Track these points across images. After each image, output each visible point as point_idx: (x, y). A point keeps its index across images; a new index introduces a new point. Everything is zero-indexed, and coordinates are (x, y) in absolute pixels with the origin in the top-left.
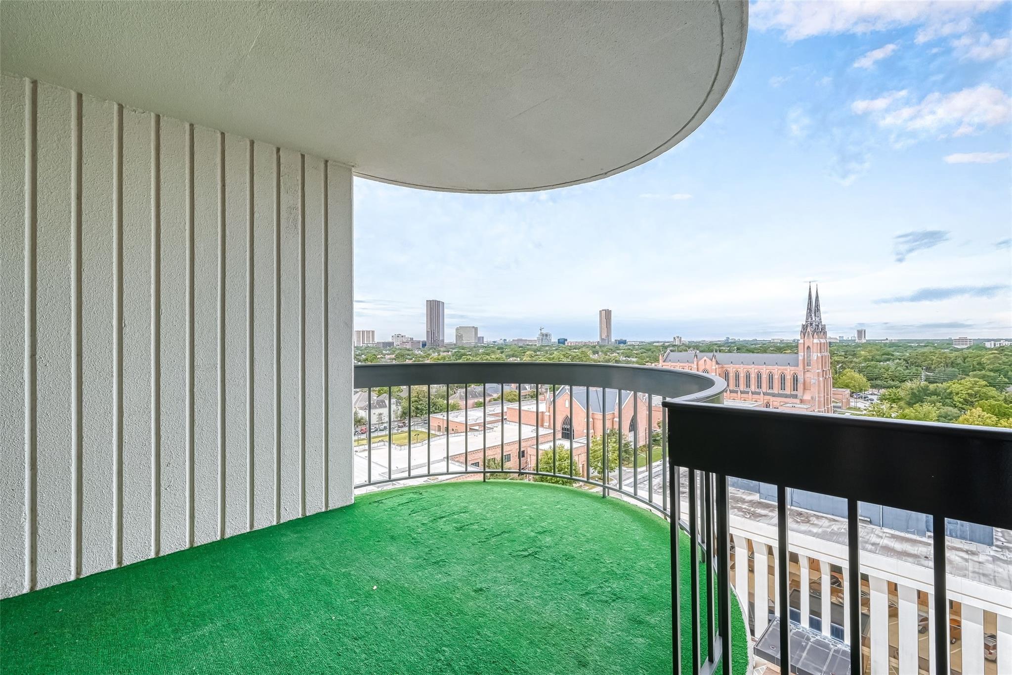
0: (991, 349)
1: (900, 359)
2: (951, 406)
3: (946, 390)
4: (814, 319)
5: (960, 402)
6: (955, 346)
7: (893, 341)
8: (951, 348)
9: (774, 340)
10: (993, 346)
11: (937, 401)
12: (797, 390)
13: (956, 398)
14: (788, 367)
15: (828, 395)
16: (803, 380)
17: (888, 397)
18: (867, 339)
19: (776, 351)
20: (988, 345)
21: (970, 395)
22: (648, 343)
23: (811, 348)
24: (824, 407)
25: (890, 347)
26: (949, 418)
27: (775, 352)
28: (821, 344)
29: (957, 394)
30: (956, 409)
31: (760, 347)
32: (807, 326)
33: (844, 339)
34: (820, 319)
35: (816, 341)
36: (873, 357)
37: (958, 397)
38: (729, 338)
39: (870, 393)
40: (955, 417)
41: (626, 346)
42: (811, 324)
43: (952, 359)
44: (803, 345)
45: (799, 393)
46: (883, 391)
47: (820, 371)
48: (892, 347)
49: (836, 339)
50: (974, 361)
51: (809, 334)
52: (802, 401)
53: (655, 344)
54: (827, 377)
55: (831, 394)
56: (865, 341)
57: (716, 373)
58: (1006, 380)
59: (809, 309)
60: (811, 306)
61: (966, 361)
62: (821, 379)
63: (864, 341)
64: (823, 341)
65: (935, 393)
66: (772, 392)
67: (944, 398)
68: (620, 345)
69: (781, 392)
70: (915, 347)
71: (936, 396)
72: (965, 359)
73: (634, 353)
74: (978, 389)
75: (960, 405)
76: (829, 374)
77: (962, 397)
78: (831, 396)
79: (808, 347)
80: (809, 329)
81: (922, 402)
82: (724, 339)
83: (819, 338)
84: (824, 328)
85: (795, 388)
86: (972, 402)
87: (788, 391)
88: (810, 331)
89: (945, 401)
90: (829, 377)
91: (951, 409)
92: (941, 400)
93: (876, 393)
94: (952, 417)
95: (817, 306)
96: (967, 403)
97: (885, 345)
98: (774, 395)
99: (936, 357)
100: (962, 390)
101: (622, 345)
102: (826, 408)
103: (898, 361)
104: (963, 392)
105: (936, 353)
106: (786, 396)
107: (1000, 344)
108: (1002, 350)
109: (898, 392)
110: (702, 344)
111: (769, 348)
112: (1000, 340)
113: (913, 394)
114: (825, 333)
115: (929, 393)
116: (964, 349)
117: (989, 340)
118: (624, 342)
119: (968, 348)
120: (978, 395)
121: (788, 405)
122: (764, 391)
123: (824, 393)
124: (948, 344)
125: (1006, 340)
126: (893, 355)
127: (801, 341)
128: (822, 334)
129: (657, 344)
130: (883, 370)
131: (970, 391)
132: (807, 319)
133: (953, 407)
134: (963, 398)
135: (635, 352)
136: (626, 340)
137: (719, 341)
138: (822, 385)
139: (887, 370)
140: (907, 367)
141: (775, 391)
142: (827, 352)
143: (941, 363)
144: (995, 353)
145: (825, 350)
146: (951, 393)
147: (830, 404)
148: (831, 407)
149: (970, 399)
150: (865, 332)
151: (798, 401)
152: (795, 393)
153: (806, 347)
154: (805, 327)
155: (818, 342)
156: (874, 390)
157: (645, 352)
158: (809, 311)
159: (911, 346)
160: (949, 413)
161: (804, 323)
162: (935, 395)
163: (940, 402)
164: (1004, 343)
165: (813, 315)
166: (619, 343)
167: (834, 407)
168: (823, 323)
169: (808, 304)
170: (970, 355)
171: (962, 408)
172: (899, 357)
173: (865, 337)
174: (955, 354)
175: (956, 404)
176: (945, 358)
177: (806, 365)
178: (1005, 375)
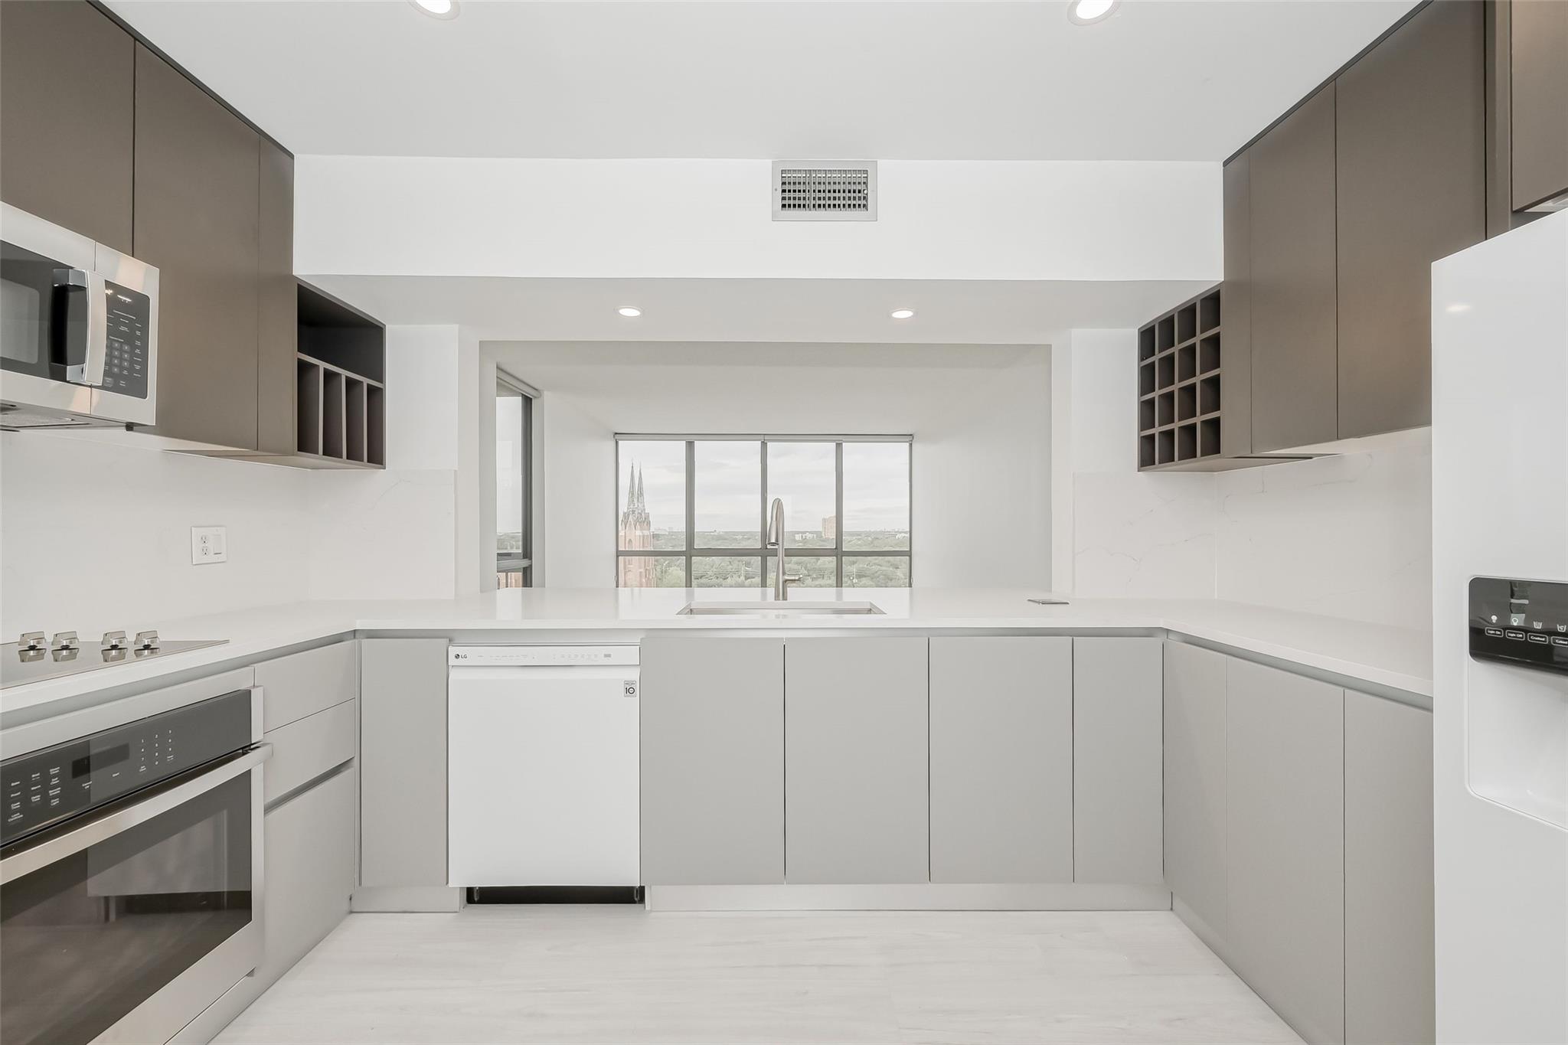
4: (636, 506)
7: (721, 533)
20: (797, 537)
23: (633, 541)
28: (644, 536)
32: (629, 515)
34: (644, 506)
35: (638, 533)
42: (633, 512)
44: (623, 538)
47: (642, 570)
49: (665, 530)
51: (631, 525)
54: (651, 577)
59: (632, 493)
60: (633, 489)
62: (644, 580)
64: (646, 533)
76: (653, 574)
79: (630, 541)
80: (631, 519)
83: (641, 529)
84: (647, 516)
95: (641, 489)
112: (805, 532)
114: (649, 523)
117: (798, 533)
125: (810, 532)
128: (645, 524)
130: (707, 567)
132: (629, 505)
139: (712, 567)
140: (730, 562)
145: (648, 545)
153: (627, 540)
155: (641, 534)
158: (630, 495)
159: (736, 539)
161: (626, 511)
164: (809, 536)
165: (636, 500)
168: (646, 511)
169: (631, 486)
177: (627, 563)
178: (806, 568)
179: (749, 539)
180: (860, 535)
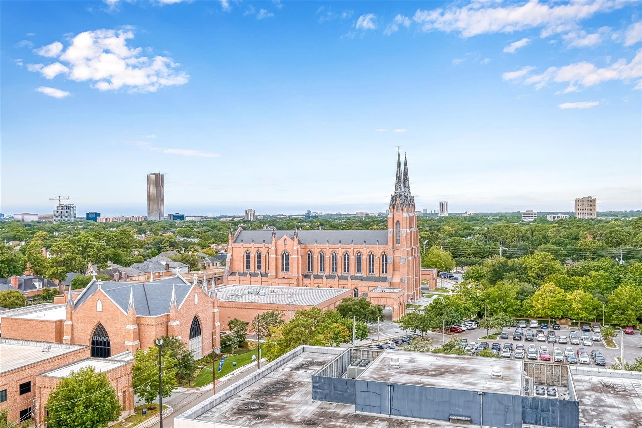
0: (552, 223)
1: (479, 234)
2: (525, 281)
3: (521, 265)
4: (403, 190)
5: (533, 277)
6: (524, 220)
7: (472, 215)
8: (521, 222)
9: (358, 213)
10: (552, 220)
11: (515, 277)
12: (386, 272)
13: (530, 273)
14: (377, 245)
15: (416, 276)
16: (392, 261)
17: (471, 275)
18: (449, 212)
19: (362, 227)
20: (549, 218)
21: (541, 269)
22: (214, 218)
23: (401, 222)
24: (413, 290)
25: (469, 221)
26: (525, 294)
27: (360, 228)
28: (410, 217)
29: (531, 268)
30: (531, 284)
31: (345, 222)
32: (396, 198)
33: (428, 212)
34: (409, 190)
35: (405, 215)
36: (456, 231)
37: (532, 272)
38: (309, 211)
39: (455, 271)
40: (530, 293)
41: (184, 222)
42: (400, 196)
43: (523, 233)
44: (391, 219)
45: (389, 275)
46: (466, 269)
47: (409, 249)
48: (472, 221)
50: (540, 234)
51: (398, 207)
52: (391, 285)
53: (222, 219)
54: (416, 256)
55: (419, 275)
56: (447, 215)
57: (298, 255)
58: (566, 253)
59: (398, 178)
60: (400, 175)
61: (534, 234)
62: (410, 258)
64: (412, 214)
65: (513, 269)
66: (360, 275)
67: (520, 273)
68: (175, 221)
69: (370, 275)
70: (491, 221)
71: (513, 272)
72: (533, 233)
73: (195, 232)
74: (547, 262)
75: (534, 281)
76: (418, 253)
78: (419, 277)
79: (398, 222)
80: (398, 202)
81: (502, 279)
82: (304, 213)
83: (407, 211)
84: (412, 199)
85: (384, 271)
86: (543, 277)
87: (377, 273)
88: (399, 203)
89: (521, 277)
90: (418, 256)
91: (526, 284)
92: (518, 276)
93: (460, 271)
94: (527, 293)
95: (406, 174)
96: (539, 277)
97: (465, 218)
98: (362, 279)
99: (510, 231)
100: (534, 265)
101: (178, 221)
102: (415, 291)
103: (478, 235)
104: (535, 266)
105: (509, 227)
106: (375, 280)
107: (558, 217)
108: (561, 223)
109: (480, 270)
110: (280, 219)
111: (354, 223)
112: (558, 213)
113: (494, 270)
114: (414, 206)
115: (508, 269)
116: (531, 222)
117: (549, 214)
118: (182, 217)
119: (534, 221)
120: (547, 270)
121: (378, 290)
122: (352, 274)
123: (413, 274)
124: (518, 217)
125: (562, 213)
126: (473, 230)
127: (390, 215)
128: (411, 206)
129: (225, 220)
130: (466, 246)
131: (541, 265)
132: (396, 189)
133: (527, 282)
134: (535, 273)
135: (196, 230)
136: (183, 215)
137: (299, 215)
138: (411, 265)
139: (470, 246)
140: (486, 241)
141: (364, 274)
142: (415, 227)
143: (514, 237)
144: (556, 227)
145: (413, 225)
146: (526, 268)
147: (419, 286)
148: (420, 288)
149: (541, 273)
150: (447, 204)
151: (387, 284)
152: (384, 275)
153: (395, 221)
154: (394, 199)
155: (408, 216)
156: (458, 268)
157: (209, 231)
158: (398, 180)
159: (487, 220)
160: (525, 289)
161: (393, 194)
162: (512, 270)
163: (517, 278)
164: (562, 216)
165: (402, 185)
166: (174, 219)
167: (423, 289)
168: (412, 195)
169: (397, 172)
170: (536, 229)
171: (535, 283)
172: (479, 232)
173: (447, 211)
174: (524, 228)
175: (530, 279)
176: (517, 231)
177: (395, 243)
178: (565, 248)
179: (500, 220)
180: (617, 216)
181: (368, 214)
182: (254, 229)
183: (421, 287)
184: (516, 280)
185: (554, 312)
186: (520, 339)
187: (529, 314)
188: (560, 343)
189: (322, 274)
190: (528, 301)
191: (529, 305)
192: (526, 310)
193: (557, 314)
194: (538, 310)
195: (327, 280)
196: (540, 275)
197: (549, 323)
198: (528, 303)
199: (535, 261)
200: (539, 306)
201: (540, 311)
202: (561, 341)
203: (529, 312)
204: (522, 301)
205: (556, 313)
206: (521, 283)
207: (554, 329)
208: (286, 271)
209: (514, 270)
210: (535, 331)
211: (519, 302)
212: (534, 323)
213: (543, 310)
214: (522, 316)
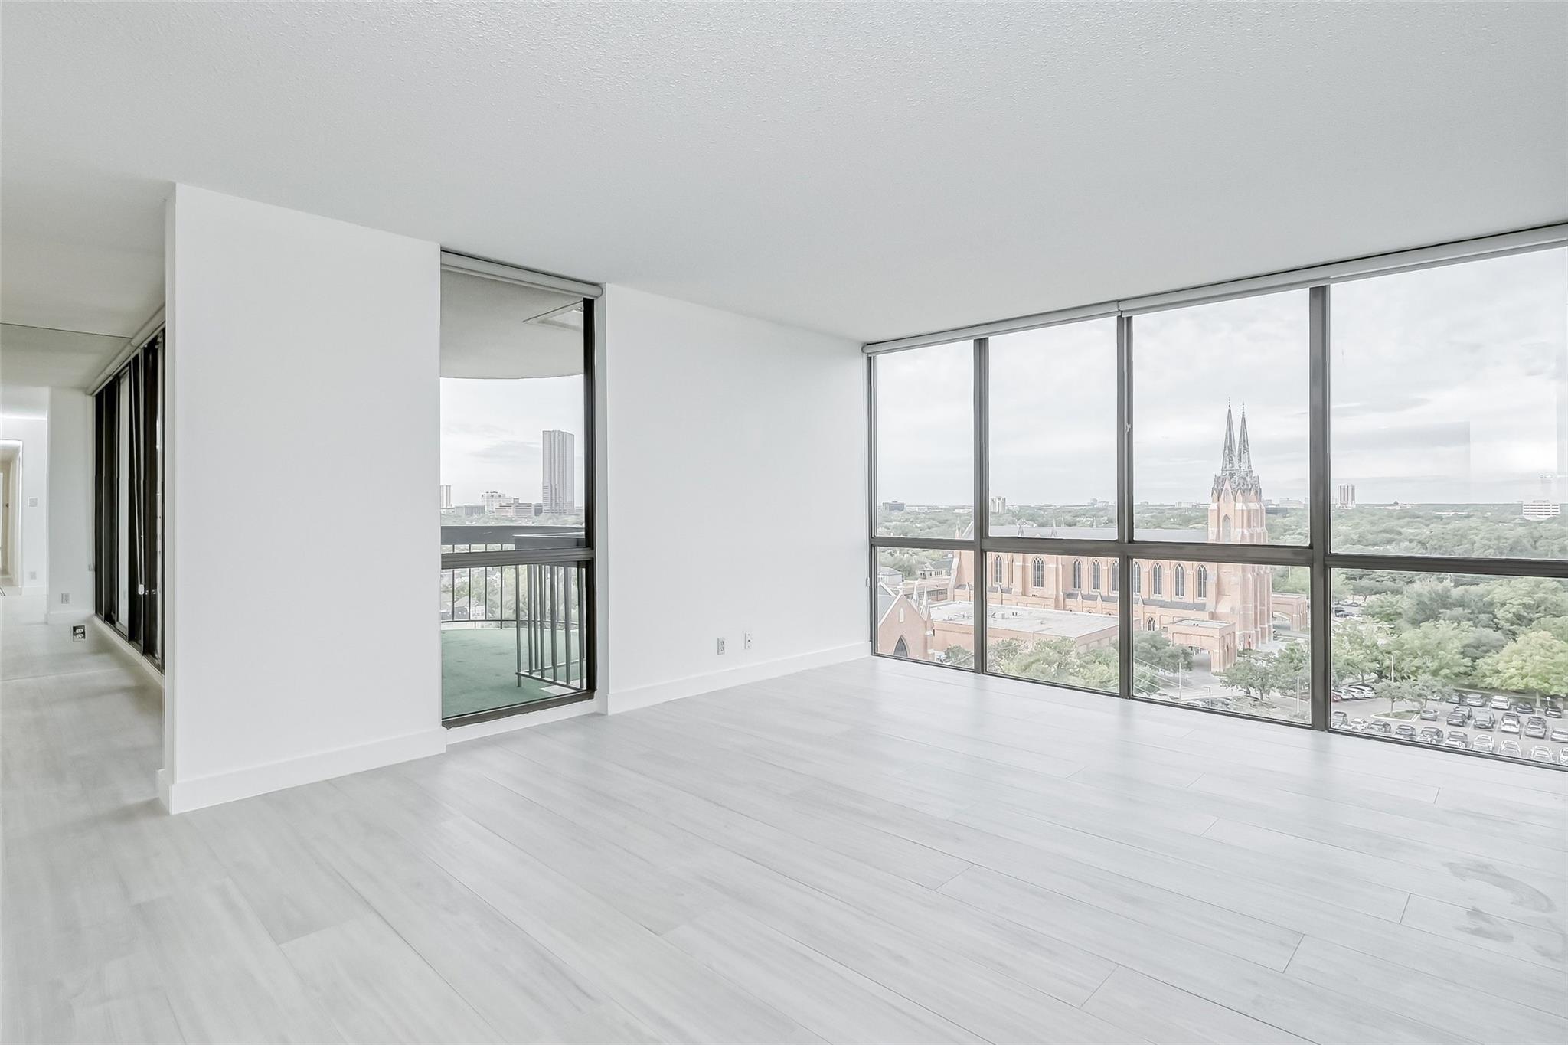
1: (1411, 541)
2: (1488, 626)
3: (1482, 596)
4: (1236, 466)
5: (1507, 620)
6: (1527, 517)
7: (1408, 507)
8: (1516, 521)
11: (1464, 618)
12: (1205, 596)
13: (1499, 613)
15: (1262, 604)
16: (1215, 578)
17: (1377, 610)
18: (1357, 502)
19: (1181, 525)
21: (1527, 607)
22: (945, 509)
23: (1232, 519)
24: (1256, 627)
25: (1399, 519)
26: (1484, 648)
27: (1178, 526)
28: (1249, 511)
29: (1503, 604)
30: (1499, 632)
31: (1152, 517)
32: (1224, 480)
34: (1250, 467)
35: (1239, 506)
37: (1505, 611)
38: (1095, 500)
39: (1350, 602)
40: (1495, 647)
41: (903, 515)
42: (1232, 476)
43: (1510, 542)
44: (1215, 512)
45: (1209, 600)
46: (1373, 599)
48: (1404, 518)
51: (1227, 494)
52: (1213, 616)
53: (957, 511)
54: (1262, 573)
55: (1268, 604)
56: (1354, 506)
57: (1057, 564)
59: (1229, 448)
60: (1230, 442)
61: (1538, 544)
62: (1250, 576)
63: (1351, 506)
64: (1253, 506)
65: (1461, 603)
66: (1159, 599)
67: (1476, 612)
68: (893, 512)
69: (1176, 599)
70: (1447, 518)
71: (1461, 609)
73: (916, 527)
74: (1542, 595)
75: (1507, 626)
77: (1511, 611)
78: (1268, 609)
79: (1226, 517)
80: (1227, 485)
81: (1437, 619)
82: (1086, 502)
83: (1246, 501)
84: (1255, 483)
85: (1202, 593)
86: (1531, 620)
87: (1188, 597)
88: (1229, 488)
89: (1477, 618)
90: (1265, 573)
91: (1489, 631)
92: (1471, 616)
93: (1359, 603)
94: (1489, 648)
95: (1244, 442)
96: (1521, 621)
97: (1390, 515)
98: (1163, 605)
99: (1480, 536)
100: (1511, 598)
101: (895, 513)
102: (1259, 629)
103: (1407, 543)
105: (1480, 530)
106: (1186, 607)
109: (1397, 602)
110: (1045, 511)
111: (1169, 518)
113: (1421, 603)
114: (1259, 492)
115: (1451, 604)
116: (1542, 522)
118: (900, 507)
119: (1549, 521)
120: (1543, 608)
121: (1186, 622)
122: (1145, 597)
123: (1256, 601)
124: (1511, 513)
126: (1399, 533)
127: (1214, 506)
128: (1252, 493)
129: (961, 511)
131: (1527, 600)
132: (1224, 466)
133: (1492, 628)
134: (1514, 614)
135: (918, 525)
136: (903, 504)
137: (1077, 506)
138: (1251, 586)
141: (1165, 597)
142: (1262, 526)
143: (1490, 547)
145: (1257, 524)
146: (1491, 604)
147: (1269, 621)
148: (1269, 626)
149: (1525, 614)
150: (1353, 489)
151: (1205, 615)
152: (1200, 600)
153: (1222, 517)
154: (1219, 482)
155: (1245, 508)
156: (1356, 597)
157: (936, 526)
158: (1227, 451)
160: (1484, 640)
161: (1219, 474)
162: (1460, 606)
163: (1469, 620)
165: (1235, 459)
166: (890, 510)
167: (1275, 627)
168: (1255, 475)
169: (1226, 438)
171: (1510, 631)
172: (1411, 537)
173: (1353, 499)
174: (1521, 531)
175: (1499, 624)
176: (1499, 538)
179: (1468, 517)
181: (1198, 504)
182: (1002, 525)
183: (1271, 624)
184: (1465, 624)
185: (1546, 685)
186: (1463, 724)
187: (1491, 684)
188: (1553, 740)
189: (1096, 594)
190: (1489, 661)
191: (1490, 668)
192: (1484, 676)
193: (1556, 688)
194: (1511, 677)
195: (1104, 602)
196: (1524, 617)
197: (1538, 704)
198: (1489, 665)
199: (1515, 592)
200: (1513, 670)
201: (1514, 680)
202: (1556, 736)
203: (1489, 680)
204: (1474, 660)
205: (1552, 685)
206: (1477, 629)
207: (1547, 715)
208: (1038, 586)
209: (1463, 606)
210: (1499, 715)
211: (1468, 661)
212: (1500, 701)
213: (1522, 679)
214: (1473, 686)
